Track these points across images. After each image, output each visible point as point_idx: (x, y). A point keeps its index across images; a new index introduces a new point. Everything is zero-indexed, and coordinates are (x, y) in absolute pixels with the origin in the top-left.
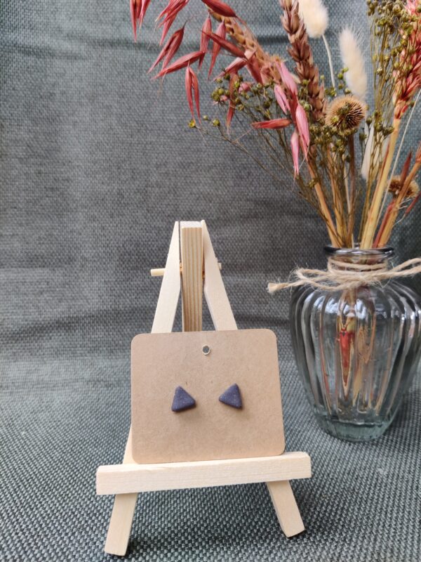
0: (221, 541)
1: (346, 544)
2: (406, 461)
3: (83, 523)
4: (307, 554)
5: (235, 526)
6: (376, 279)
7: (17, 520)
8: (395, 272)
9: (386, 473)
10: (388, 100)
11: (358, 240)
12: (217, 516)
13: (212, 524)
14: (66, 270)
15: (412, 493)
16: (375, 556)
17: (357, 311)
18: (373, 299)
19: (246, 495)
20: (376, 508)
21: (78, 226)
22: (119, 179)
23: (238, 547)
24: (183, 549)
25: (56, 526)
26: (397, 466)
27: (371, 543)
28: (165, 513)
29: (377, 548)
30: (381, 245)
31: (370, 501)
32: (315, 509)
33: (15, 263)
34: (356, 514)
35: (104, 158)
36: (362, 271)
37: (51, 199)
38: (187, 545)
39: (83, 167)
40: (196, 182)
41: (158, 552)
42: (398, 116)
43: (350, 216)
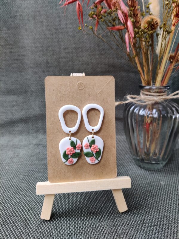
0: (93, 214)
1: (147, 215)
2: (173, 178)
3: (33, 206)
4: (130, 219)
5: (99, 207)
6: (162, 100)
7: (5, 205)
8: (171, 97)
9: (164, 184)
10: (170, 17)
11: (154, 82)
12: (91, 203)
13: (89, 206)
14: (24, 96)
15: (175, 192)
16: (159, 219)
17: (154, 114)
18: (161, 109)
19: (104, 194)
20: (160, 198)
21: (29, 77)
22: (47, 55)
23: (100, 216)
24: (77, 217)
25: (21, 207)
26: (169, 181)
27: (158, 214)
28: (69, 202)
29: (160, 216)
30: (165, 85)
31: (157, 196)
32: (134, 199)
33: (2, 93)
34: (151, 201)
35: (40, 46)
36: (156, 96)
37: (17, 64)
38: (78, 216)
39: (31, 50)
40: (81, 56)
41: (66, 218)
42: (174, 25)
43: (151, 72)
